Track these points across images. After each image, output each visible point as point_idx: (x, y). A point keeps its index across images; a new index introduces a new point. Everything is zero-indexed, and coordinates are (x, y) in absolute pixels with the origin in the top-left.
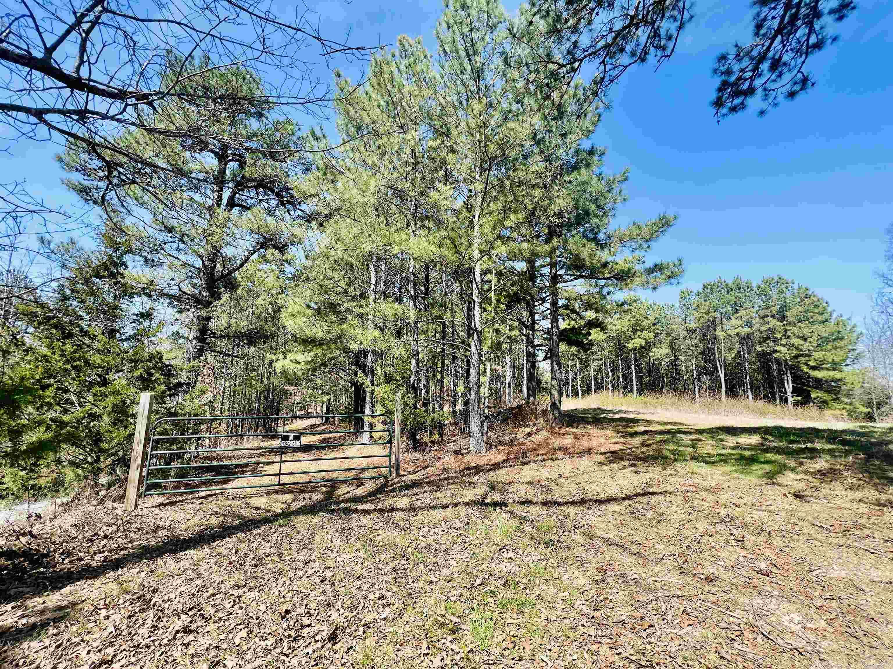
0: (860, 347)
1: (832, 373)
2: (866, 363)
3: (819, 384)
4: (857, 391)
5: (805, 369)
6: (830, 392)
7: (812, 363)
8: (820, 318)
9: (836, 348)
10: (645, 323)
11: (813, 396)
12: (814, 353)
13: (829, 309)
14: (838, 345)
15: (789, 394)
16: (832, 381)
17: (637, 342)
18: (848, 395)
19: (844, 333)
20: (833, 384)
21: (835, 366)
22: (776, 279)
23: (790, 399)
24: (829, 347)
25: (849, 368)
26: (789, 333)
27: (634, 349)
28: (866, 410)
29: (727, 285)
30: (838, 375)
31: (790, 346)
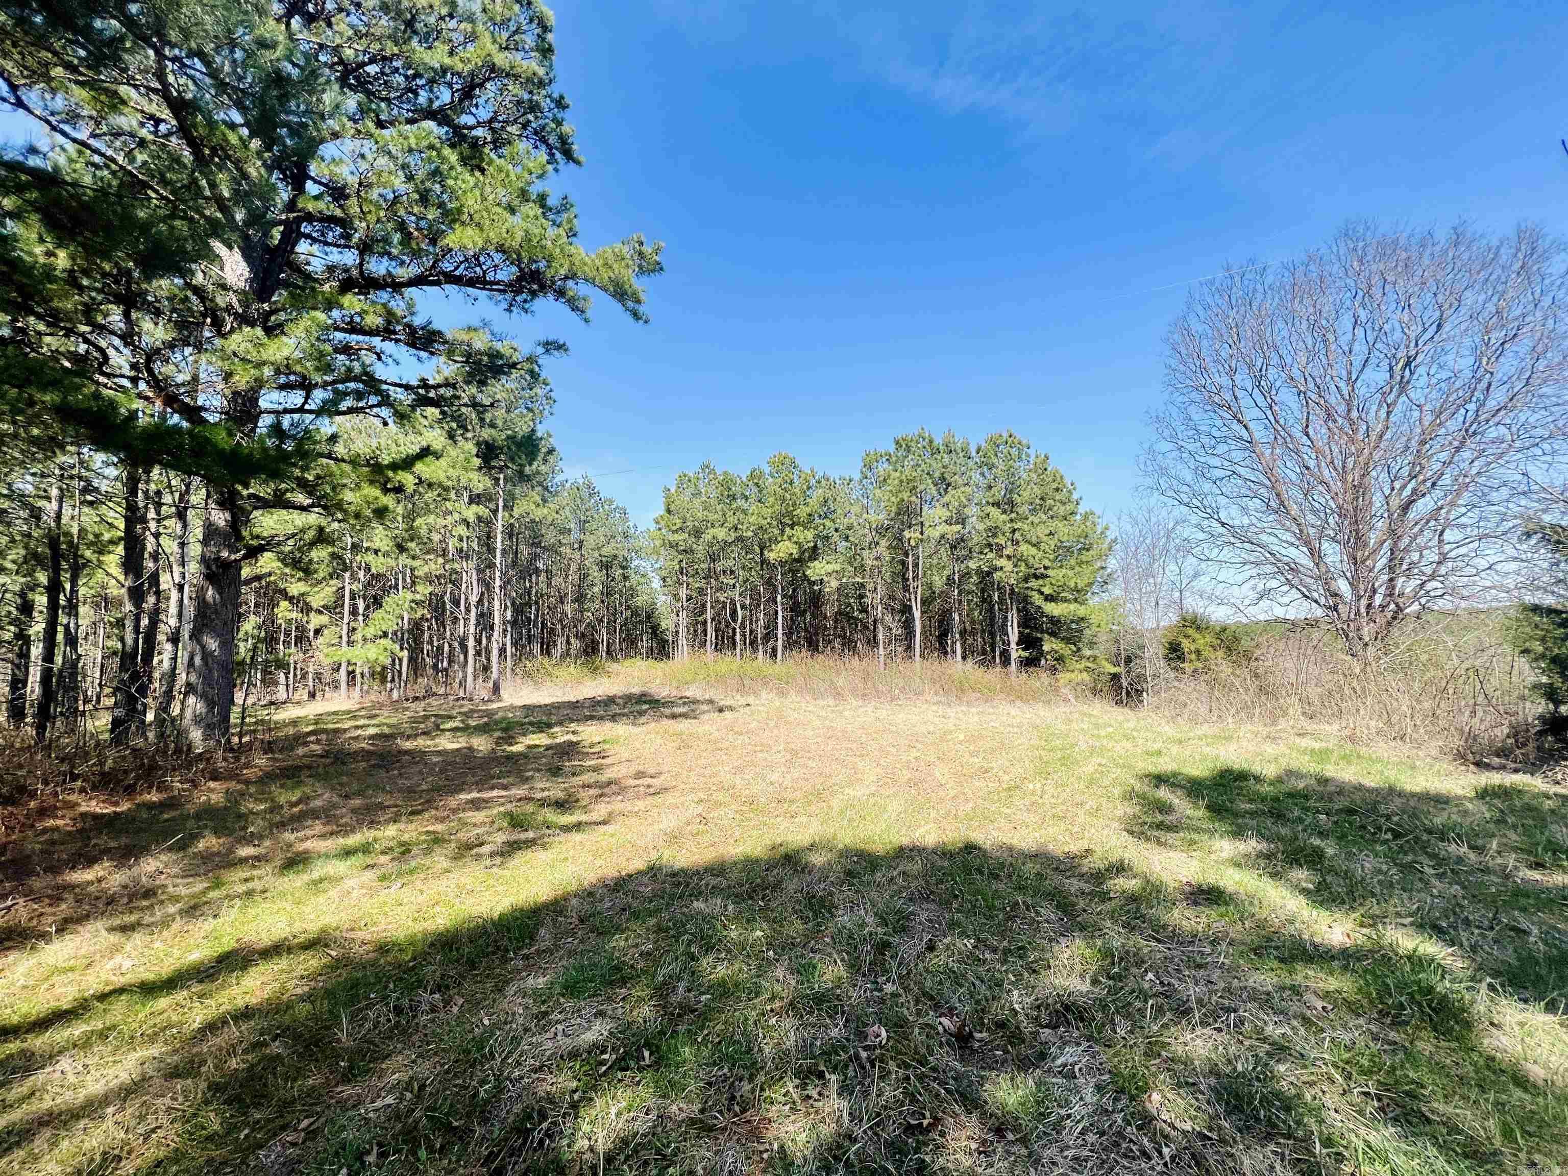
0: (1112, 564)
1: (1072, 607)
2: (1116, 591)
3: (1056, 627)
4: (1102, 638)
5: (1037, 599)
6: (1068, 641)
7: (1047, 590)
8: (1062, 510)
9: (1080, 564)
10: (802, 512)
11: (1046, 648)
12: (1050, 572)
13: (1075, 496)
14: (1084, 558)
15: (1013, 645)
16: (1072, 622)
17: (783, 550)
18: (1092, 644)
19: (1093, 538)
20: (1074, 626)
21: (1079, 594)
22: (1005, 435)
23: (1014, 655)
24: (1073, 562)
25: (1097, 599)
26: (1017, 535)
27: (782, 563)
28: (1113, 670)
29: (931, 442)
30: (1082, 611)
31: (1017, 559)
